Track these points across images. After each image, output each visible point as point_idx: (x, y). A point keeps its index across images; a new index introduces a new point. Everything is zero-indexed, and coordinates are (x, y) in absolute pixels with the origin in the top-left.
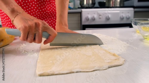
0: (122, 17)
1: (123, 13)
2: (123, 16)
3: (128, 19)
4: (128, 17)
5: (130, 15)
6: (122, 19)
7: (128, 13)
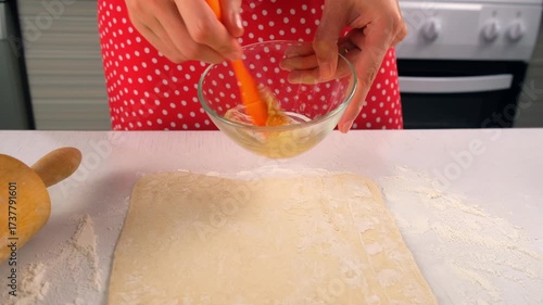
0: (488, 34)
3: (513, 40)
4: (513, 34)
5: (523, 28)
6: (487, 40)
7: (519, 14)
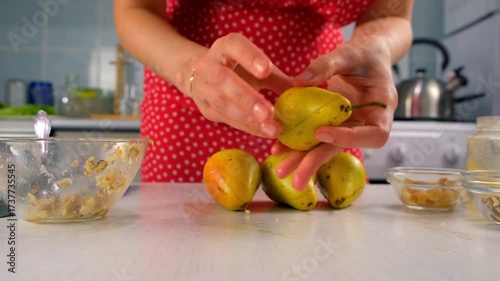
1: (452, 140)
2: (453, 151)
